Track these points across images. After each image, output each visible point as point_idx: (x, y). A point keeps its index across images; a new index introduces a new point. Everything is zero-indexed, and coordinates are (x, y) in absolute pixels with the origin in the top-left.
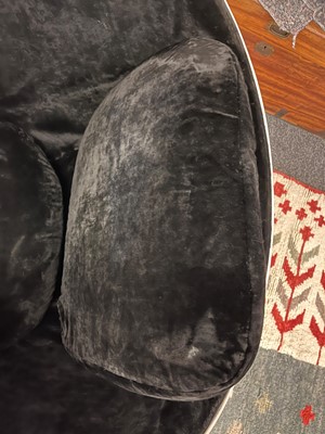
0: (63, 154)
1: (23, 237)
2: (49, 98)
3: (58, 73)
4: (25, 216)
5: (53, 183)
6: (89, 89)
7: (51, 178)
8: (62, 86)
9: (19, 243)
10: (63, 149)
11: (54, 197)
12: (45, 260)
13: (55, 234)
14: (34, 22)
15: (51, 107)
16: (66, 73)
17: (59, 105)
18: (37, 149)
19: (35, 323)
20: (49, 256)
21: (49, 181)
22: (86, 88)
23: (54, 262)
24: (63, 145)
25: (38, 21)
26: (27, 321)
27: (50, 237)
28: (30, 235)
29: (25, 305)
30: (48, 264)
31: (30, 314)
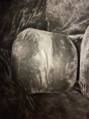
0: (76, 41)
1: (68, 63)
2: (74, 26)
3: (77, 18)
4: (69, 58)
5: (75, 49)
6: (86, 20)
7: (74, 47)
8: (78, 21)
9: (67, 65)
10: (76, 39)
11: (75, 52)
12: (74, 69)
13: (76, 63)
14: (72, 5)
15: (74, 28)
16: (79, 17)
17: (76, 27)
18: (70, 40)
19: (72, 86)
20: (75, 68)
21: (74, 48)
22: (85, 20)
23: (76, 70)
24: (77, 38)
25: (74, 4)
26: (71, 85)
27: (75, 63)
28: (70, 63)
29: (70, 81)
30: (75, 70)
31: (71, 84)
